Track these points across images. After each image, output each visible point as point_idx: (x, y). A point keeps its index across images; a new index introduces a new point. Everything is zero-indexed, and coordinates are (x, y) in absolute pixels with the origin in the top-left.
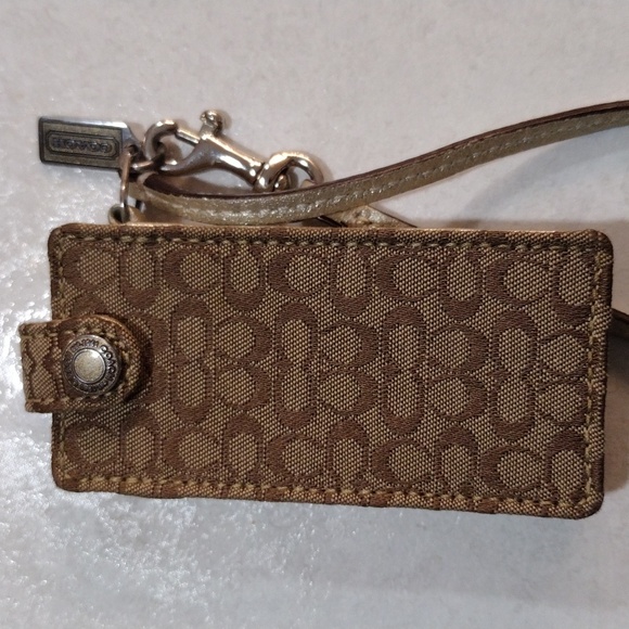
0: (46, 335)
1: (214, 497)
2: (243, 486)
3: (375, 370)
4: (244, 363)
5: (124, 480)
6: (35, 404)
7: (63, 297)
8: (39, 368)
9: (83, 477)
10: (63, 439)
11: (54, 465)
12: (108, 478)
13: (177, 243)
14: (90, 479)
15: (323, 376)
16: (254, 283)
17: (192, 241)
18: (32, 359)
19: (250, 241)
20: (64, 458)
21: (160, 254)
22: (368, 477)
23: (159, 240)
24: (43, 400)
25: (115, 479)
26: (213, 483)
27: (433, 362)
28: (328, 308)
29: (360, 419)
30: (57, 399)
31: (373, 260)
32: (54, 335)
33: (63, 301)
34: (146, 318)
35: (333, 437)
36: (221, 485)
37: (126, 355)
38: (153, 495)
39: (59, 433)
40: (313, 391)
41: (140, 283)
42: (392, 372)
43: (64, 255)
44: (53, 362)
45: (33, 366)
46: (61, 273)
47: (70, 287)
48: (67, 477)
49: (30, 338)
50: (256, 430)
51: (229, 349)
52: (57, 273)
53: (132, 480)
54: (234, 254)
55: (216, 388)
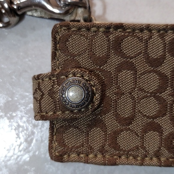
0: (50, 79)
1: (136, 165)
2: (151, 159)
4: (154, 94)
5: (87, 156)
6: (42, 115)
7: (58, 60)
8: (46, 96)
9: (65, 154)
10: (55, 134)
11: (51, 148)
12: (79, 155)
13: (120, 32)
14: (69, 156)
16: (160, 53)
17: (128, 31)
18: (42, 92)
19: (159, 31)
20: (55, 144)
21: (111, 37)
23: (111, 30)
24: (47, 113)
25: (82, 155)
26: (135, 157)
30: (55, 113)
32: (55, 78)
33: (58, 62)
34: (102, 71)
36: (139, 158)
37: (94, 89)
38: (105, 164)
39: (53, 131)
41: (100, 52)
43: (60, 38)
44: (54, 93)
45: (42, 96)
46: (58, 48)
47: (62, 55)
48: (57, 154)
49: (41, 81)
50: (158, 129)
51: (145, 87)
52: (56, 47)
53: (91, 156)
54: (150, 38)
55: (138, 107)
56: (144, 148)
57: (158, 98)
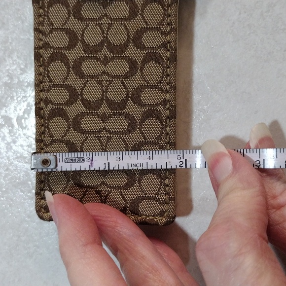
2: (41, 40)
3: (104, 109)
4: (106, 40)
15: (100, 83)
16: (147, 45)
22: (50, 106)
27: (109, 138)
28: (135, 84)
29: (79, 102)
31: (160, 108)
35: (69, 88)
36: (41, 27)
40: (92, 77)
42: (104, 118)
50: (71, 46)
51: (113, 31)
54: (162, 33)
55: (92, 24)
56: (51, 32)
57: (102, 44)
